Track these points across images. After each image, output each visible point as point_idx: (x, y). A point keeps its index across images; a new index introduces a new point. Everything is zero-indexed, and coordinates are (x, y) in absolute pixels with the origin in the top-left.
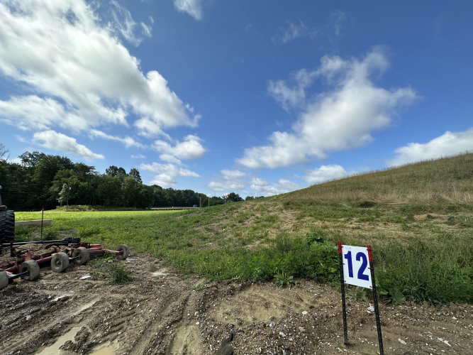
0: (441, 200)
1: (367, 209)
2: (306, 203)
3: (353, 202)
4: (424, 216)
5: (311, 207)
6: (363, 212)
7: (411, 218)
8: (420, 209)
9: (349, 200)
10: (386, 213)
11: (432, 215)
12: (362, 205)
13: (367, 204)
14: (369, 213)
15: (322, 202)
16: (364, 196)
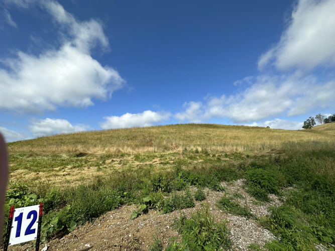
0: (119, 151)
1: (80, 158)
2: (24, 155)
3: (72, 154)
4: (110, 161)
5: (30, 158)
6: (77, 160)
7: (104, 162)
8: (109, 156)
9: (69, 151)
10: (91, 160)
11: (114, 159)
12: (78, 156)
13: (81, 155)
14: (81, 161)
15: (44, 153)
16: (80, 148)
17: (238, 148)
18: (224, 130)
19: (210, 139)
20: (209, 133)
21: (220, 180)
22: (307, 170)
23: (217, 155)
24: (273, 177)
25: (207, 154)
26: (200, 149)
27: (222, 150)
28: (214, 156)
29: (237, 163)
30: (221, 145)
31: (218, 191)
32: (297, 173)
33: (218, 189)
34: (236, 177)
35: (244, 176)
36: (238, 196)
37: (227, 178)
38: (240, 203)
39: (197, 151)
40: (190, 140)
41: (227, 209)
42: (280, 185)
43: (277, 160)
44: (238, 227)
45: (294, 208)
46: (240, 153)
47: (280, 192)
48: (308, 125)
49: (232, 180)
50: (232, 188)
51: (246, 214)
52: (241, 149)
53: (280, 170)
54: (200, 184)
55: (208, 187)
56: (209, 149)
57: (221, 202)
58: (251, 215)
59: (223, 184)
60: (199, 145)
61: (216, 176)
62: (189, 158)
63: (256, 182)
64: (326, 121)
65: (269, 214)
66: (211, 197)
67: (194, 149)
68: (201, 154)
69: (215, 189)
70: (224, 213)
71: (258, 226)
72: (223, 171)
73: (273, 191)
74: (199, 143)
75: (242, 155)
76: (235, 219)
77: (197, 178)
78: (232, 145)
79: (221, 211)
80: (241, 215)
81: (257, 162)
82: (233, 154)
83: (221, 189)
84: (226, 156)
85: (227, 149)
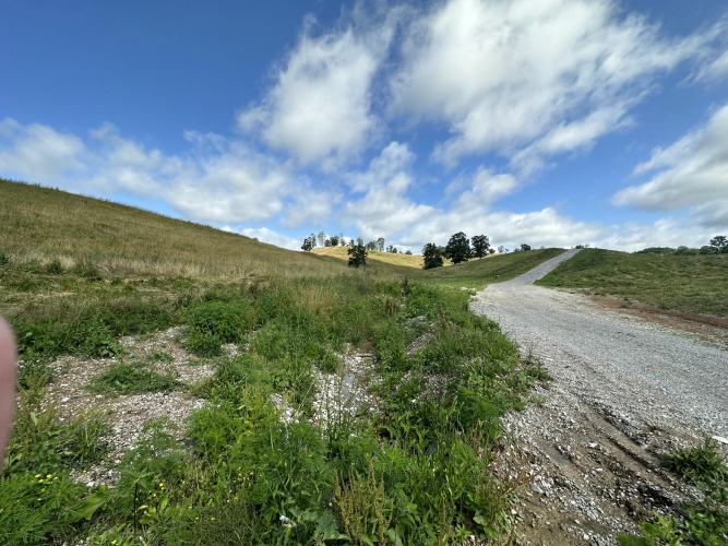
17: (187, 268)
18: (162, 226)
19: (114, 242)
20: (115, 225)
21: (117, 333)
22: (288, 303)
23: (127, 281)
25: (93, 276)
26: (68, 263)
27: (143, 270)
28: (116, 282)
29: (172, 297)
30: (143, 258)
31: (107, 356)
32: (275, 307)
33: (105, 352)
34: (166, 322)
35: (183, 319)
36: (157, 357)
37: (141, 327)
38: (161, 368)
39: (56, 269)
40: (33, 236)
41: (120, 389)
42: (246, 328)
43: (253, 290)
44: (139, 414)
45: (255, 356)
46: (189, 279)
47: (244, 337)
48: (307, 246)
49: (152, 330)
50: (148, 346)
51: (167, 386)
52: (192, 271)
53: (252, 304)
54: (41, 350)
55: (71, 353)
56: (103, 267)
57: (105, 378)
58: (177, 384)
59: (128, 341)
60: (66, 253)
61: (107, 324)
62: (14, 285)
63: (205, 326)
64: (327, 244)
65: (212, 373)
66: (77, 373)
67: (46, 261)
68: (68, 277)
69: (97, 355)
70: (107, 398)
71: (186, 399)
72: (131, 310)
73: (232, 338)
74: (69, 247)
75: (193, 281)
76: (134, 402)
77: (29, 334)
78: (175, 261)
79: (100, 396)
80: (153, 390)
81: (218, 293)
82: (172, 280)
83: (116, 350)
84: (154, 283)
85: (160, 269)
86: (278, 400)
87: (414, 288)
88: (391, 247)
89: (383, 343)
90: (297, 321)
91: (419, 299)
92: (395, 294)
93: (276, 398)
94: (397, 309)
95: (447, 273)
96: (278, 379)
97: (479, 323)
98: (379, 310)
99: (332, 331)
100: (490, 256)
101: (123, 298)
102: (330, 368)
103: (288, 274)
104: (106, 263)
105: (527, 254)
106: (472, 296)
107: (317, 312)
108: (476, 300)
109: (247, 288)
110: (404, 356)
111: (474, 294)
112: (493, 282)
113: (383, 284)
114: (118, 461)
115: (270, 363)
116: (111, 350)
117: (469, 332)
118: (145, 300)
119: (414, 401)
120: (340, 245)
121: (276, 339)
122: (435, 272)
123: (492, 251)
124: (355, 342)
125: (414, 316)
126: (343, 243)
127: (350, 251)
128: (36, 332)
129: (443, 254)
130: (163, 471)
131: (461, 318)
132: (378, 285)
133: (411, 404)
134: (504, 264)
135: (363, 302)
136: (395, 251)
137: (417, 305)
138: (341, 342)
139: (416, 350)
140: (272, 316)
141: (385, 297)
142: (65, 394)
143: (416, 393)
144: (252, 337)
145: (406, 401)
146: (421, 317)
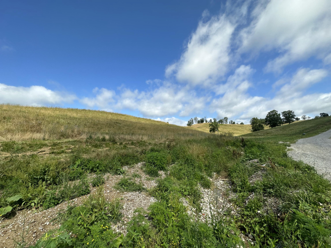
17: (143, 137)
19: (120, 128)
21: (123, 164)
22: (184, 152)
23: (124, 143)
24: (164, 158)
25: (114, 142)
26: (107, 137)
27: (129, 139)
28: (121, 144)
29: (139, 150)
30: (129, 134)
31: (119, 174)
32: (178, 154)
33: (119, 173)
34: (137, 161)
35: (143, 159)
36: (136, 176)
37: (130, 162)
38: (137, 181)
39: (104, 140)
40: (98, 128)
41: (124, 189)
42: (168, 164)
43: (169, 146)
44: (131, 201)
45: (172, 178)
46: (144, 142)
47: (166, 168)
48: (190, 124)
49: (133, 164)
50: (132, 171)
51: (140, 189)
52: (145, 138)
53: (169, 153)
54: (101, 171)
55: (109, 172)
56: (117, 138)
57: (120, 184)
58: (144, 189)
59: (125, 168)
60: (107, 134)
61: (119, 161)
62: (93, 146)
63: (152, 163)
64: (199, 122)
65: (156, 185)
66: (111, 181)
67: (101, 137)
68: (108, 142)
69: (116, 173)
70: (120, 192)
71: (147, 196)
72: (126, 156)
73: (162, 169)
74: (107, 131)
75: (146, 143)
76: (129, 195)
77: (98, 165)
78: (139, 135)
79: (118, 191)
80: (135, 190)
81: (155, 148)
82: (138, 142)
83: (122, 172)
84: (132, 144)
85: (134, 138)
86: (184, 201)
87: (248, 143)
88: (232, 121)
89: (235, 175)
90: (188, 161)
91: (253, 150)
92: (237, 146)
93: (183, 199)
94: (240, 155)
95: (267, 133)
96: (183, 190)
97: (297, 166)
98: (230, 155)
99: (206, 166)
100: (296, 122)
101: (123, 151)
102: (207, 185)
103: (182, 138)
104: (118, 137)
105: (326, 119)
106: (288, 148)
107: (198, 157)
108: (291, 150)
109: (166, 145)
110: (248, 184)
111: (289, 146)
112: (302, 138)
113: (230, 141)
114: (125, 222)
115: (179, 181)
116: (121, 172)
117: (292, 172)
118: (130, 151)
119: (259, 212)
120: (205, 122)
121: (181, 170)
122: (259, 133)
123: (297, 119)
124: (218, 172)
125: (251, 159)
126: (206, 121)
127: (210, 125)
128: (99, 164)
129: (263, 123)
130: (142, 232)
131: (283, 162)
132: (227, 142)
133: (257, 214)
134: (308, 126)
135: (220, 151)
136: (234, 123)
137: (252, 153)
138: (211, 172)
139: (256, 180)
140: (178, 158)
141: (232, 148)
142: (108, 189)
143: (260, 207)
144: (170, 168)
145: (254, 211)
146: (256, 160)
